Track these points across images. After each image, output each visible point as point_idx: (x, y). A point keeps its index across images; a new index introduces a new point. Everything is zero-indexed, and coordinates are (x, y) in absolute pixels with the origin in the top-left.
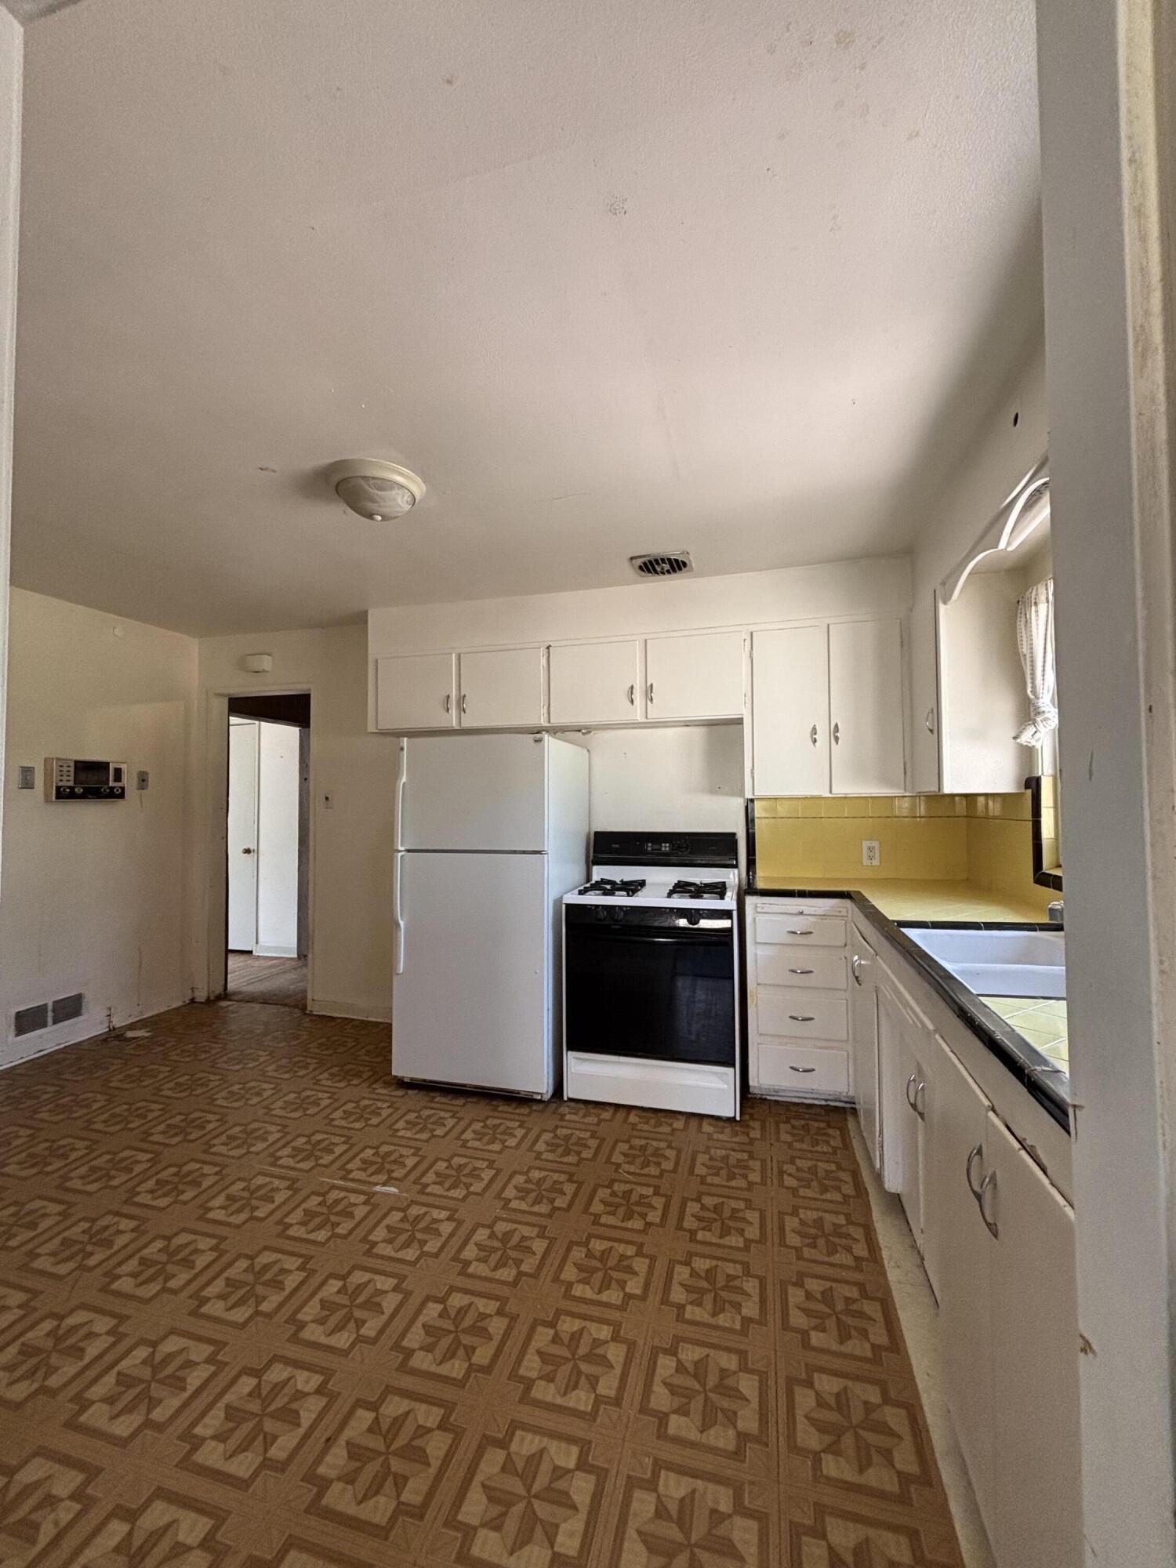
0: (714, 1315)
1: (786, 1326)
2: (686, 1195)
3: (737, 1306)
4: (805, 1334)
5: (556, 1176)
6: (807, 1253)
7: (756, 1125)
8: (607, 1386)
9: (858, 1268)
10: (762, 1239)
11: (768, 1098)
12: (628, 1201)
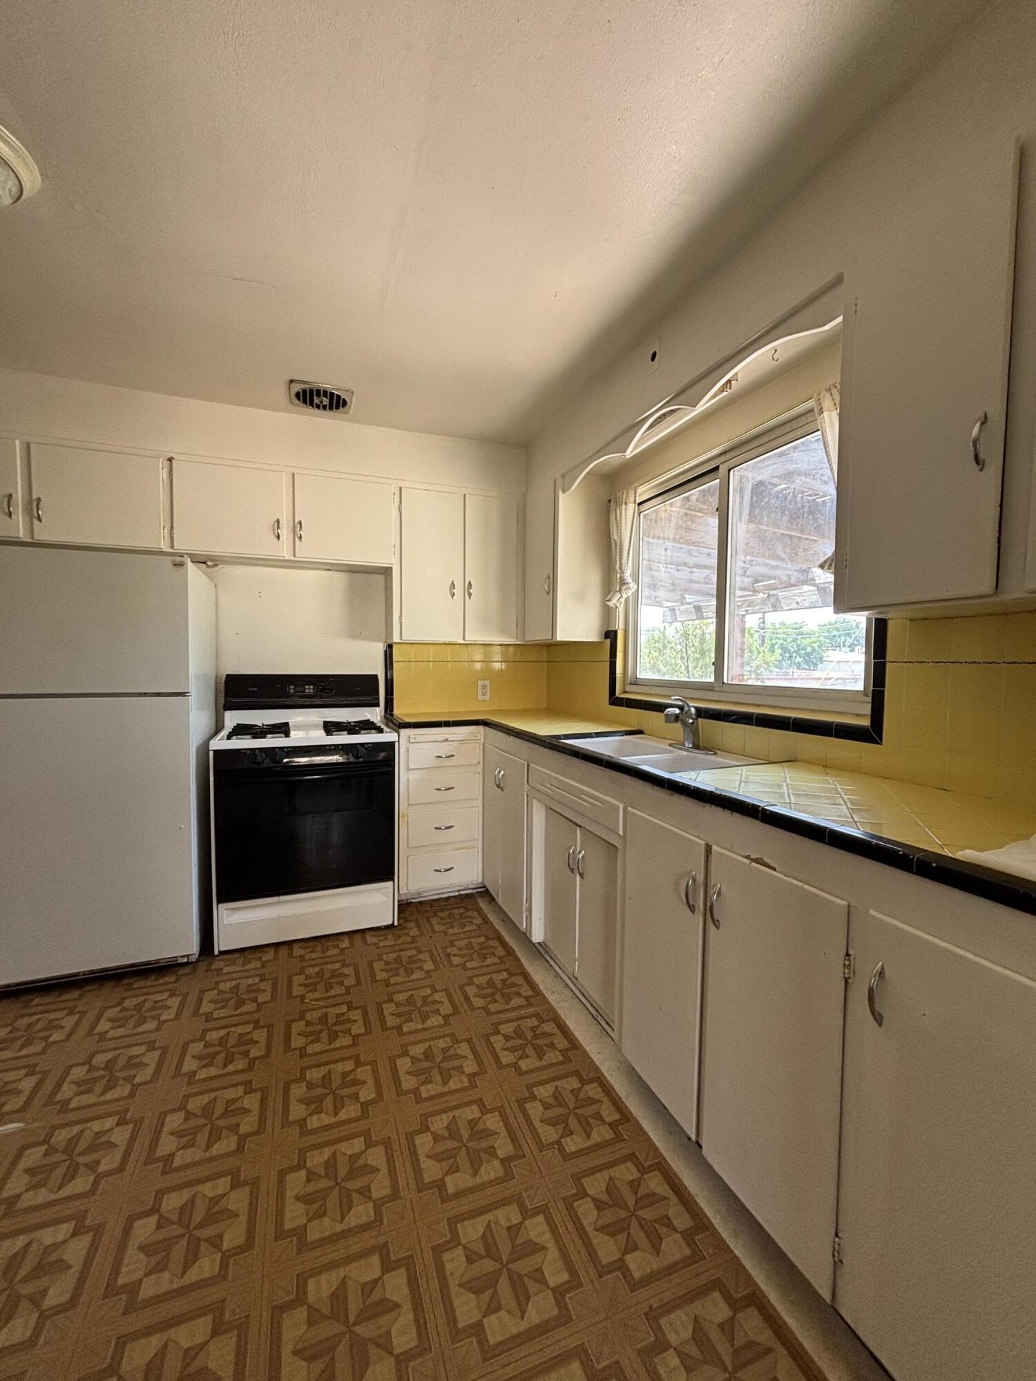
0: (445, 1083)
1: (500, 1066)
2: (379, 1000)
3: (460, 1069)
4: (515, 1065)
5: (239, 1030)
6: (492, 1007)
7: (412, 925)
8: (380, 1188)
9: (530, 1005)
10: (456, 1011)
11: (413, 901)
12: (327, 1023)
